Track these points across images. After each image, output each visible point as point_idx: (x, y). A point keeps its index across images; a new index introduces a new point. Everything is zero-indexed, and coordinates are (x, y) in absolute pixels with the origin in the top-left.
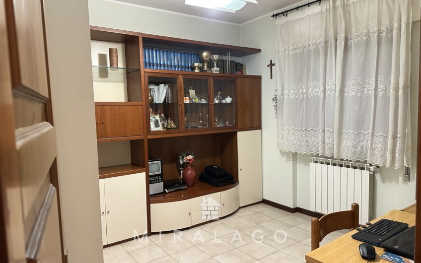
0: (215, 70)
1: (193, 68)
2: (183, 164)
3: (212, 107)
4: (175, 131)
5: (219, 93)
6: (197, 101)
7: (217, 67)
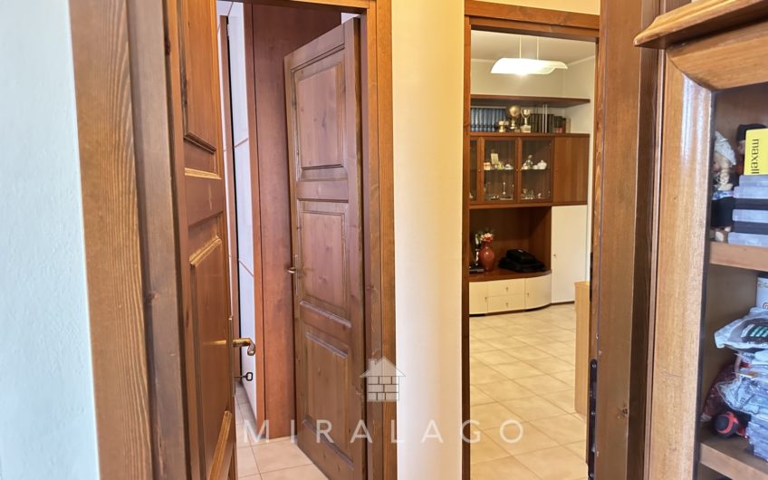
0: (526, 129)
1: (497, 128)
2: (480, 245)
3: (520, 175)
4: (473, 202)
5: (530, 156)
6: (500, 167)
7: (529, 124)
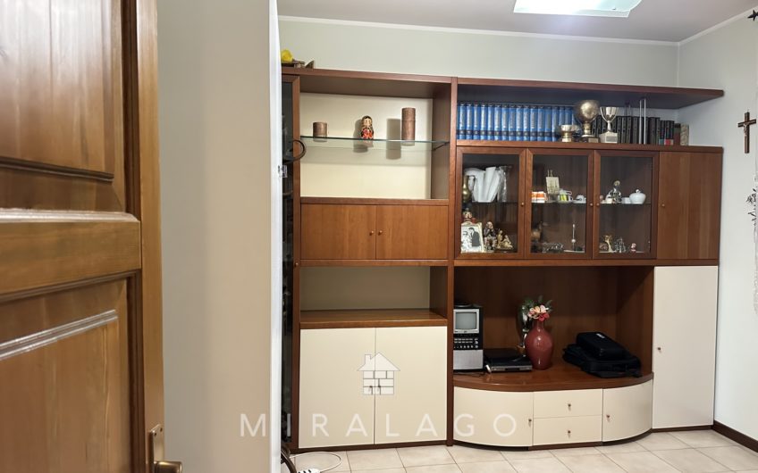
0: (609, 137)
2: (530, 322)
3: (596, 213)
4: (511, 255)
7: (614, 131)
